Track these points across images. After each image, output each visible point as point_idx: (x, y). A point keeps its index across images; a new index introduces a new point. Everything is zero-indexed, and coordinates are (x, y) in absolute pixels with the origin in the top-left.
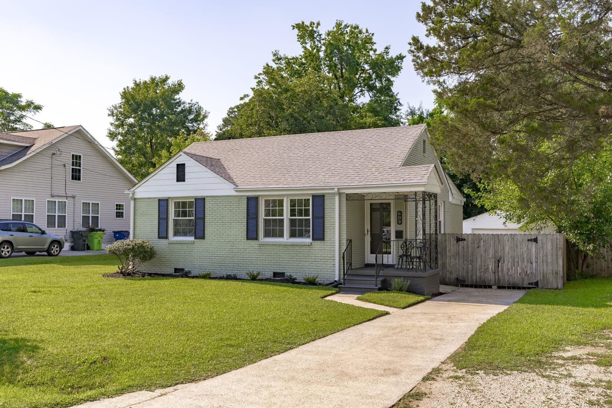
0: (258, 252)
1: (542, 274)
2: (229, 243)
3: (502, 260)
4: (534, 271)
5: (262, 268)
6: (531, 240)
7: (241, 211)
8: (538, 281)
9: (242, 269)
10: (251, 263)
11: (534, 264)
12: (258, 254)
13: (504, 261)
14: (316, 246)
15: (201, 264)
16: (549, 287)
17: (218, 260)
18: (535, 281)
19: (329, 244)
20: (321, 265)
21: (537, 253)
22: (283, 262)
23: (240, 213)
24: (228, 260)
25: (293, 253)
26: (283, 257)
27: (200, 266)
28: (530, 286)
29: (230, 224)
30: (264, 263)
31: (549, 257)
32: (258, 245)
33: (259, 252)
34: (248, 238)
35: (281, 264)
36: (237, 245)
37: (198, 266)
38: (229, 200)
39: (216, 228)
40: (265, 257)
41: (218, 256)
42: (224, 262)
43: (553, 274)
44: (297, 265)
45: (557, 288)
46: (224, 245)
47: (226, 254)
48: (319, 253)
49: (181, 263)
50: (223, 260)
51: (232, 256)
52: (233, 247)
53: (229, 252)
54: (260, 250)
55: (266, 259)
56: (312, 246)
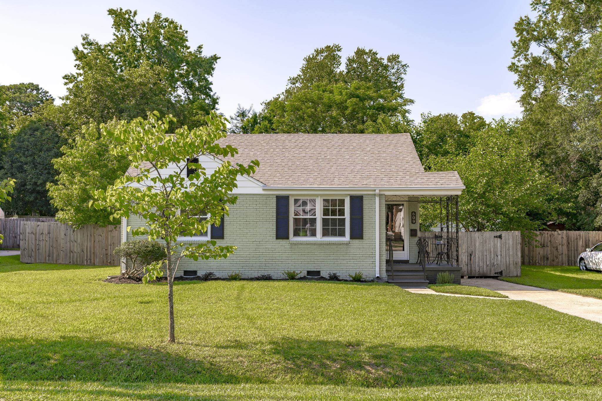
0: (289, 251)
1: (505, 265)
2: (254, 243)
3: (474, 254)
4: (499, 262)
5: (294, 267)
6: (497, 237)
7: (269, 210)
8: (502, 271)
9: (270, 269)
10: (281, 263)
11: (499, 256)
12: (289, 254)
13: (475, 254)
14: (354, 245)
15: (219, 265)
16: (511, 276)
17: (241, 260)
18: (500, 271)
19: (368, 242)
20: (359, 263)
21: (501, 248)
22: (318, 260)
23: (267, 212)
24: (254, 260)
25: (330, 251)
26: (318, 256)
27: (218, 267)
28: (496, 275)
29: (255, 223)
30: (296, 262)
31: (511, 250)
32: (289, 245)
33: (291, 251)
34: (277, 238)
35: (316, 263)
36: (264, 245)
37: (216, 267)
38: (254, 199)
39: (238, 227)
40: (297, 256)
41: (241, 256)
42: (248, 263)
43: (514, 264)
44: (333, 263)
45: (517, 276)
46: (249, 245)
47: (250, 254)
48: (357, 251)
49: (193, 265)
50: (247, 260)
51: (259, 256)
52: (260, 247)
53: (255, 251)
54: (292, 249)
55: (298, 258)
56: (350, 245)
